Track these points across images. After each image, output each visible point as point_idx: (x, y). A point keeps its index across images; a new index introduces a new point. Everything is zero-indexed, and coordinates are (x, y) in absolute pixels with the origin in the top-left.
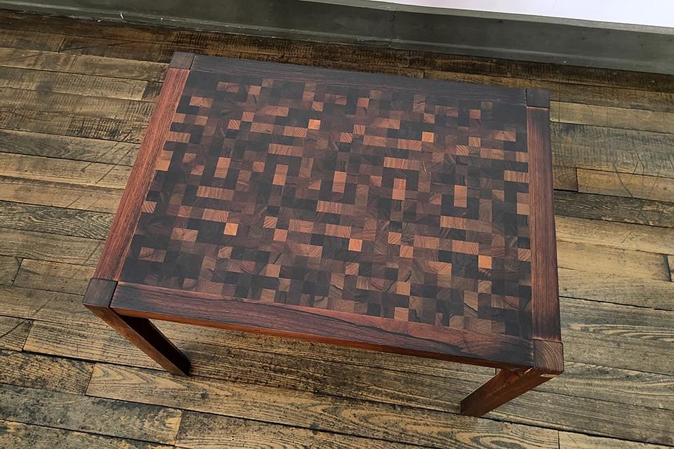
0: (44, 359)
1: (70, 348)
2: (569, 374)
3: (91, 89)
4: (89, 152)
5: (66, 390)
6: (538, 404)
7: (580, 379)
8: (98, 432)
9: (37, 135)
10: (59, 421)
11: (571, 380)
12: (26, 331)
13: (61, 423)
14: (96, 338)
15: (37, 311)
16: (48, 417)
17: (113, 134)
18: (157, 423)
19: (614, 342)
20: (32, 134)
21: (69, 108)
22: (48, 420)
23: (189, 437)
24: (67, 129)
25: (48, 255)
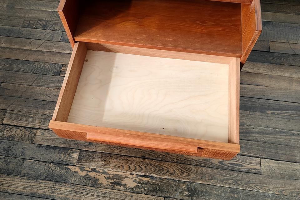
0: (13, 128)
1: (25, 122)
2: (266, 133)
3: (33, 6)
4: (33, 35)
5: (24, 141)
6: (251, 146)
7: (271, 135)
8: (39, 160)
9: (7, 27)
10: (20, 155)
11: (266, 136)
12: (4, 115)
13: (21, 155)
14: (37, 118)
15: (9, 106)
16: (15, 153)
17: (44, 27)
18: (67, 156)
19: (287, 119)
20: (5, 27)
21: (22, 15)
22: (15, 154)
23: (83, 162)
24: (22, 24)
25: (14, 81)
